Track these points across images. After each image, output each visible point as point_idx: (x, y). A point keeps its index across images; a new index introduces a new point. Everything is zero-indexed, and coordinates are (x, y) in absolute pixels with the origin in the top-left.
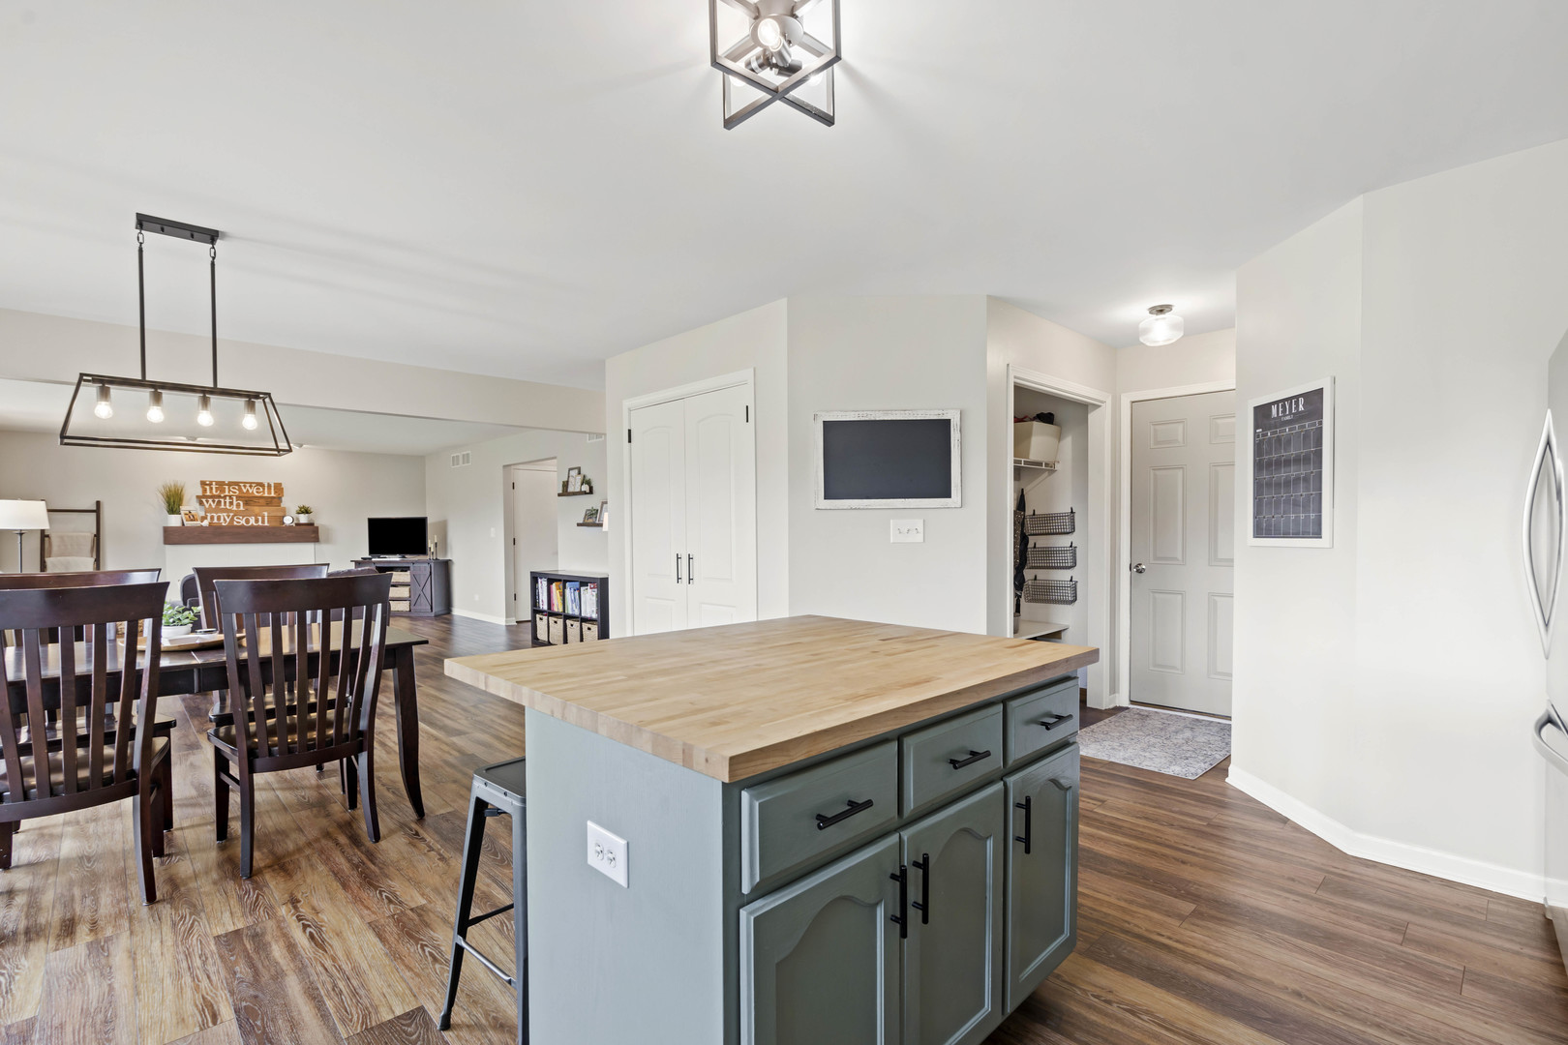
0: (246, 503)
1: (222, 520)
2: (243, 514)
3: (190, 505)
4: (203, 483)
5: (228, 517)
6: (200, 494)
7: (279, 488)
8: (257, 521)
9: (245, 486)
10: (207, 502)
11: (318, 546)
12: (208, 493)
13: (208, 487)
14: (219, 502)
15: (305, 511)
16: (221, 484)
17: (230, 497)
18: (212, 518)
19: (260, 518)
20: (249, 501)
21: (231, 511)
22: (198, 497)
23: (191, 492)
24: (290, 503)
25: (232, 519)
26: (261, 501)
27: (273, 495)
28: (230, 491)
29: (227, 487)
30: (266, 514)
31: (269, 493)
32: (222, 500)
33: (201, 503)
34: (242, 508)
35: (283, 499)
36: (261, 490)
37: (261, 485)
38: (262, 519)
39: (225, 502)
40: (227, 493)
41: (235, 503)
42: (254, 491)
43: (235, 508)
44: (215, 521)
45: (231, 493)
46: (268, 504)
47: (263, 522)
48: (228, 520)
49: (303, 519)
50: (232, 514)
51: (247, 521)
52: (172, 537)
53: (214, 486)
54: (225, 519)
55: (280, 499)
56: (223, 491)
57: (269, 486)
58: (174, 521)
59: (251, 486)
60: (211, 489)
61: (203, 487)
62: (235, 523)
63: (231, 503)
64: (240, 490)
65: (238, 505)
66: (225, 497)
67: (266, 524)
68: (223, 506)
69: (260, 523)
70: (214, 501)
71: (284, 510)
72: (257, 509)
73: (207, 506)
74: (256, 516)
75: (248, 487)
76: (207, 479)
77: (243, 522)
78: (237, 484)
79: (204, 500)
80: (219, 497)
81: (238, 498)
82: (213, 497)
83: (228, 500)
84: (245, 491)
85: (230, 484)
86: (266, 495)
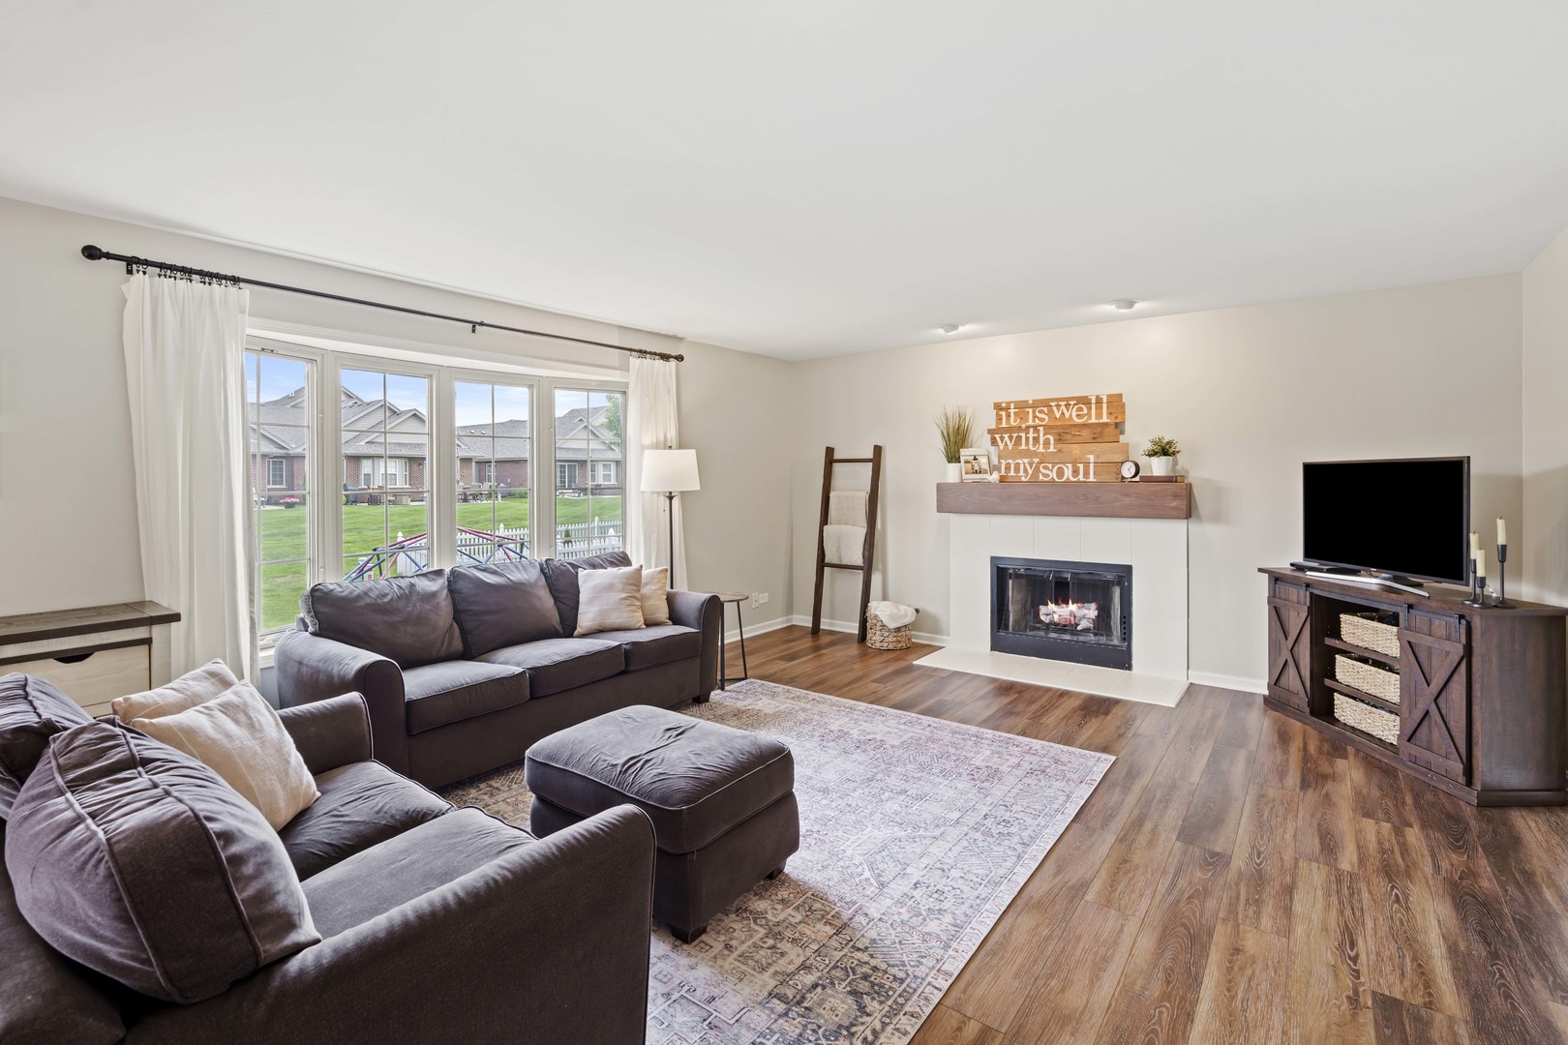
0: (1059, 440)
1: (1022, 473)
2: (1057, 459)
3: (980, 448)
4: (998, 407)
5: (1031, 464)
6: (993, 427)
7: (1116, 403)
8: (1076, 472)
9: (1058, 406)
10: (1002, 438)
11: (1195, 527)
12: (1004, 425)
13: (1003, 413)
14: (1019, 438)
15: (1164, 450)
16: (1022, 406)
17: (1035, 428)
18: (1008, 468)
19: (1081, 466)
20: (1063, 433)
21: (1036, 454)
22: (990, 431)
23: (982, 422)
24: (1138, 437)
25: (1037, 470)
26: (1086, 433)
27: (1105, 419)
28: (1035, 417)
29: (1030, 410)
30: (1092, 458)
31: (1099, 415)
32: (1023, 435)
33: (994, 442)
34: (1052, 449)
35: (1128, 426)
36: (1085, 411)
37: (1084, 401)
38: (1084, 466)
39: (1027, 439)
40: (1030, 423)
41: (1042, 439)
42: (1072, 415)
43: (1041, 450)
44: (1012, 473)
45: (1037, 421)
46: (1095, 440)
47: (1086, 474)
48: (1030, 472)
49: (1158, 467)
50: (1036, 460)
51: (1060, 473)
52: (949, 500)
53: (1012, 411)
54: (1025, 470)
55: (1119, 427)
56: (1023, 418)
57: (1099, 401)
58: (952, 473)
59: (1067, 406)
60: (1008, 416)
61: (997, 414)
62: (1041, 477)
63: (1036, 440)
64: (1051, 413)
65: (1047, 443)
66: (1028, 427)
67: (1092, 478)
68: (1023, 447)
69: (1081, 478)
70: (1011, 438)
71: (1126, 449)
72: (1076, 450)
73: (1002, 446)
74: (1074, 463)
75: (1063, 408)
76: (1003, 399)
77: (1053, 475)
78: (1046, 403)
79: (997, 436)
80: (1019, 428)
81: (1048, 429)
82: (1010, 430)
83: (1031, 435)
84: (1058, 415)
85: (1036, 405)
86: (1093, 420)
